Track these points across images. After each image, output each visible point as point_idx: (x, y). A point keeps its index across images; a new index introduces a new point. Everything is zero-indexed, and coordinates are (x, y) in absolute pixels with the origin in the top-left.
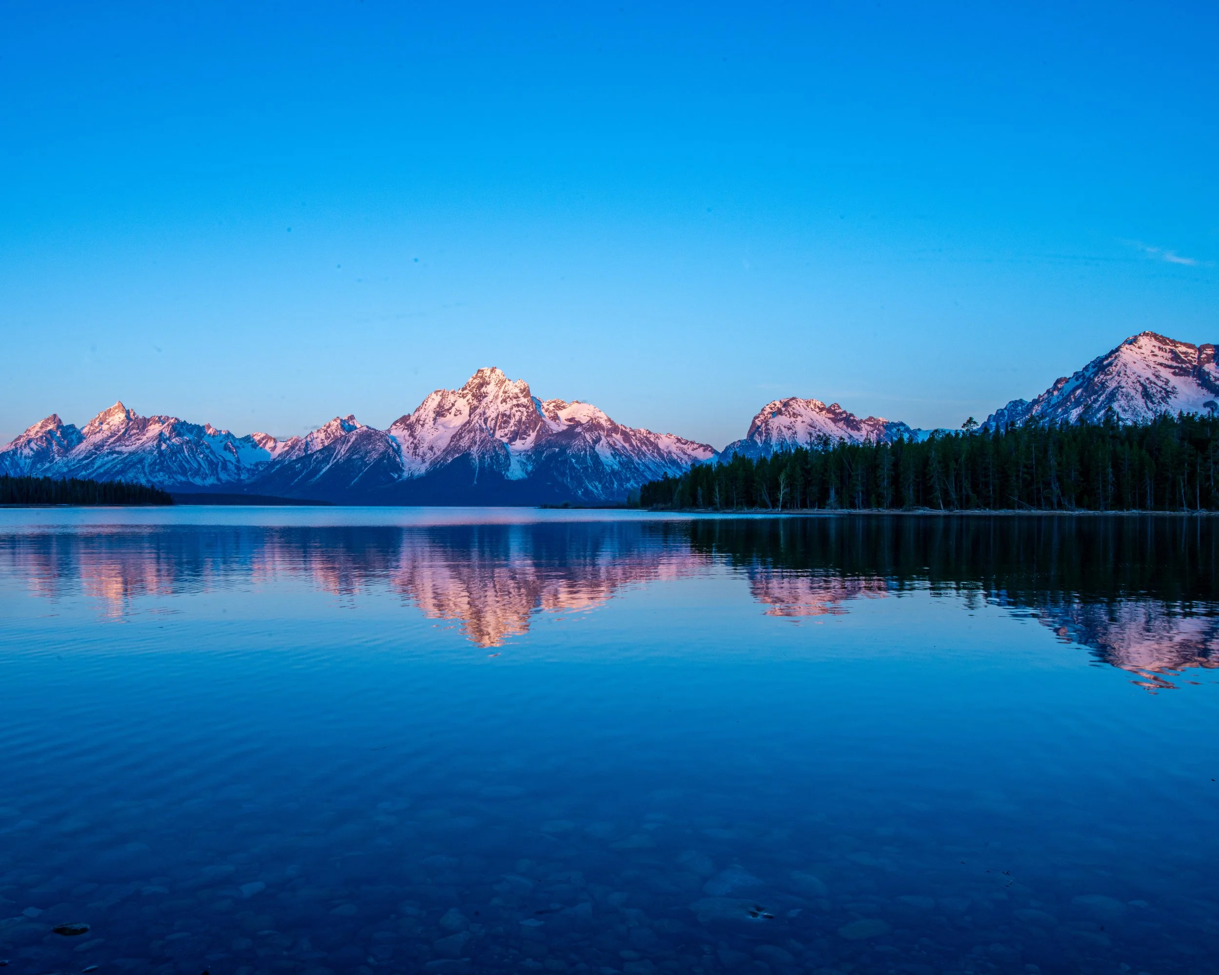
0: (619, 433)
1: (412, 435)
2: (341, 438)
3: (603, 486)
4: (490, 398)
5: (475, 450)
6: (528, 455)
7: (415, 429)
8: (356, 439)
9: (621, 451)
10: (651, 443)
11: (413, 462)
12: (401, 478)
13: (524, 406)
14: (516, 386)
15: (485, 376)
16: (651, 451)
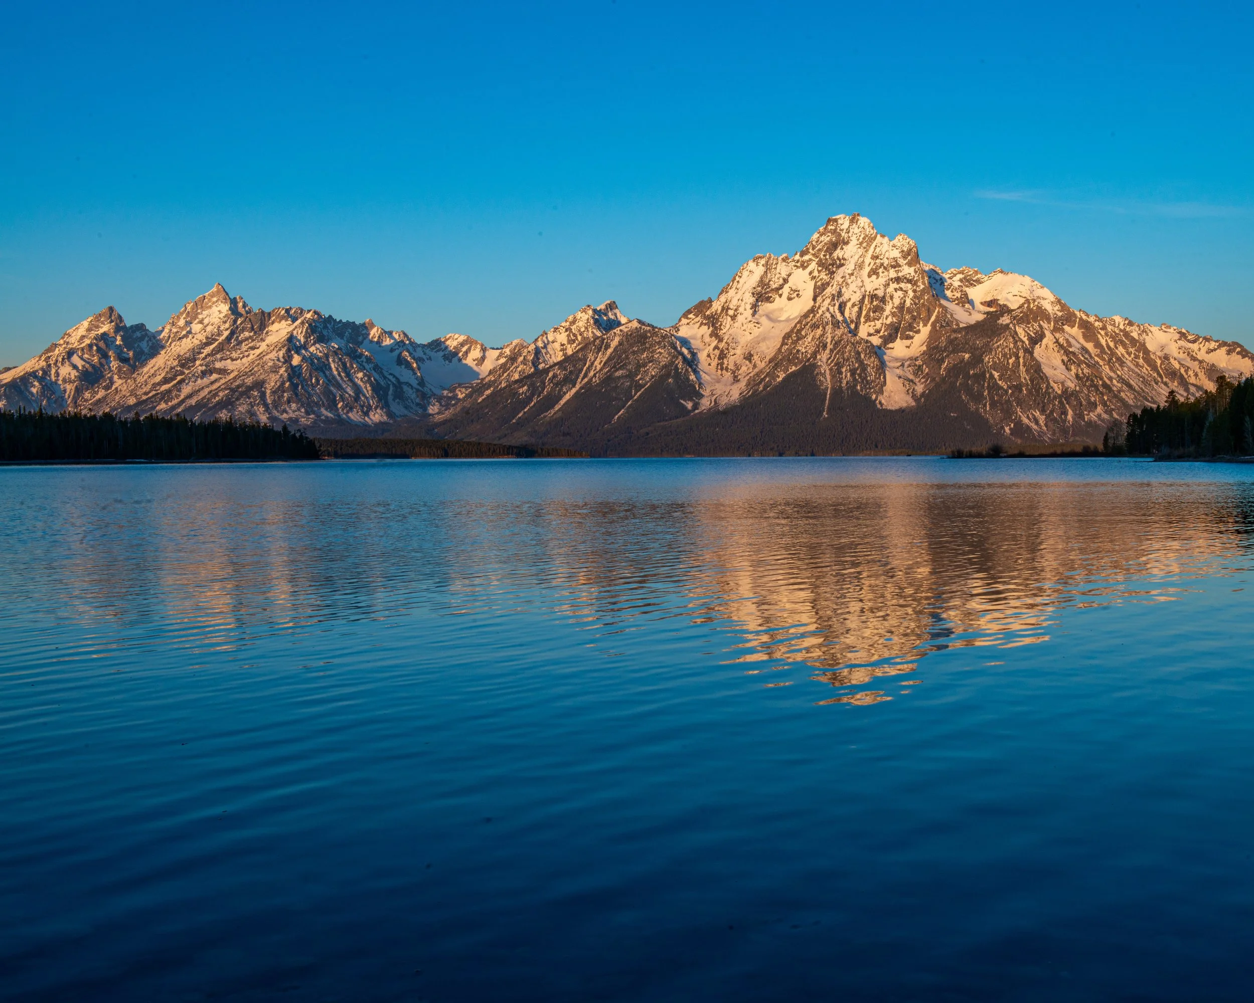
0: (1077, 325)
1: (715, 334)
2: (595, 341)
3: (1047, 417)
4: (849, 267)
5: (824, 360)
6: (915, 365)
7: (720, 325)
8: (621, 343)
9: (1080, 356)
10: (1133, 341)
11: (718, 381)
12: (698, 409)
13: (909, 281)
14: (894, 246)
15: (841, 230)
16: (1133, 356)
